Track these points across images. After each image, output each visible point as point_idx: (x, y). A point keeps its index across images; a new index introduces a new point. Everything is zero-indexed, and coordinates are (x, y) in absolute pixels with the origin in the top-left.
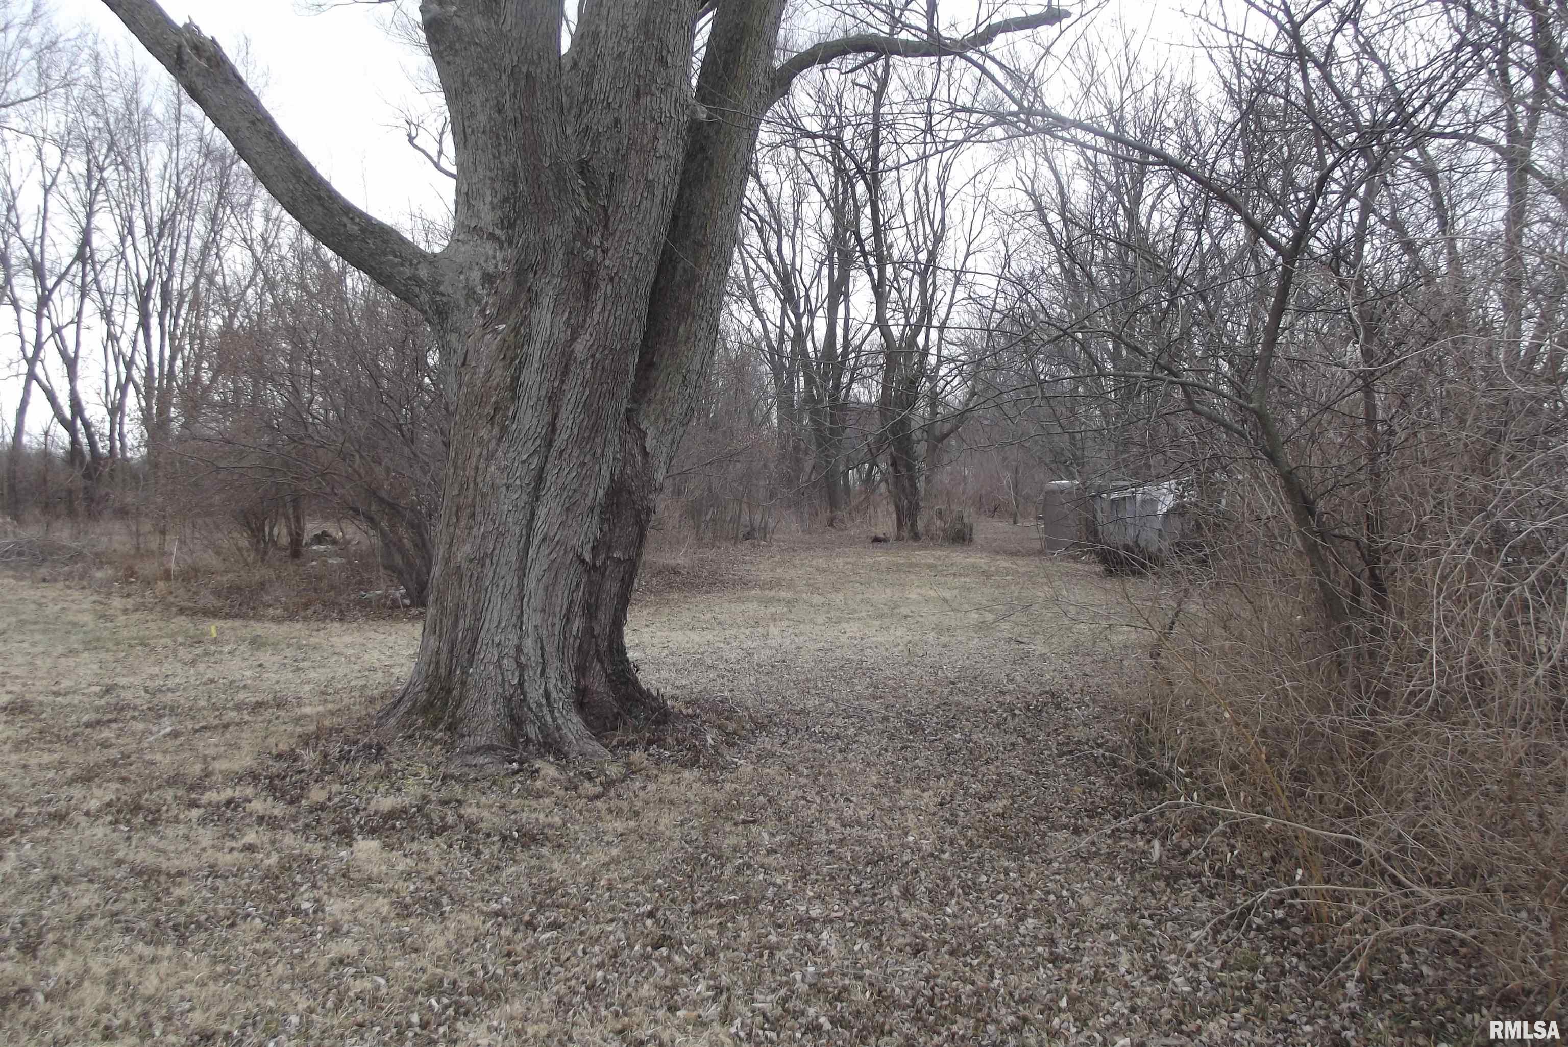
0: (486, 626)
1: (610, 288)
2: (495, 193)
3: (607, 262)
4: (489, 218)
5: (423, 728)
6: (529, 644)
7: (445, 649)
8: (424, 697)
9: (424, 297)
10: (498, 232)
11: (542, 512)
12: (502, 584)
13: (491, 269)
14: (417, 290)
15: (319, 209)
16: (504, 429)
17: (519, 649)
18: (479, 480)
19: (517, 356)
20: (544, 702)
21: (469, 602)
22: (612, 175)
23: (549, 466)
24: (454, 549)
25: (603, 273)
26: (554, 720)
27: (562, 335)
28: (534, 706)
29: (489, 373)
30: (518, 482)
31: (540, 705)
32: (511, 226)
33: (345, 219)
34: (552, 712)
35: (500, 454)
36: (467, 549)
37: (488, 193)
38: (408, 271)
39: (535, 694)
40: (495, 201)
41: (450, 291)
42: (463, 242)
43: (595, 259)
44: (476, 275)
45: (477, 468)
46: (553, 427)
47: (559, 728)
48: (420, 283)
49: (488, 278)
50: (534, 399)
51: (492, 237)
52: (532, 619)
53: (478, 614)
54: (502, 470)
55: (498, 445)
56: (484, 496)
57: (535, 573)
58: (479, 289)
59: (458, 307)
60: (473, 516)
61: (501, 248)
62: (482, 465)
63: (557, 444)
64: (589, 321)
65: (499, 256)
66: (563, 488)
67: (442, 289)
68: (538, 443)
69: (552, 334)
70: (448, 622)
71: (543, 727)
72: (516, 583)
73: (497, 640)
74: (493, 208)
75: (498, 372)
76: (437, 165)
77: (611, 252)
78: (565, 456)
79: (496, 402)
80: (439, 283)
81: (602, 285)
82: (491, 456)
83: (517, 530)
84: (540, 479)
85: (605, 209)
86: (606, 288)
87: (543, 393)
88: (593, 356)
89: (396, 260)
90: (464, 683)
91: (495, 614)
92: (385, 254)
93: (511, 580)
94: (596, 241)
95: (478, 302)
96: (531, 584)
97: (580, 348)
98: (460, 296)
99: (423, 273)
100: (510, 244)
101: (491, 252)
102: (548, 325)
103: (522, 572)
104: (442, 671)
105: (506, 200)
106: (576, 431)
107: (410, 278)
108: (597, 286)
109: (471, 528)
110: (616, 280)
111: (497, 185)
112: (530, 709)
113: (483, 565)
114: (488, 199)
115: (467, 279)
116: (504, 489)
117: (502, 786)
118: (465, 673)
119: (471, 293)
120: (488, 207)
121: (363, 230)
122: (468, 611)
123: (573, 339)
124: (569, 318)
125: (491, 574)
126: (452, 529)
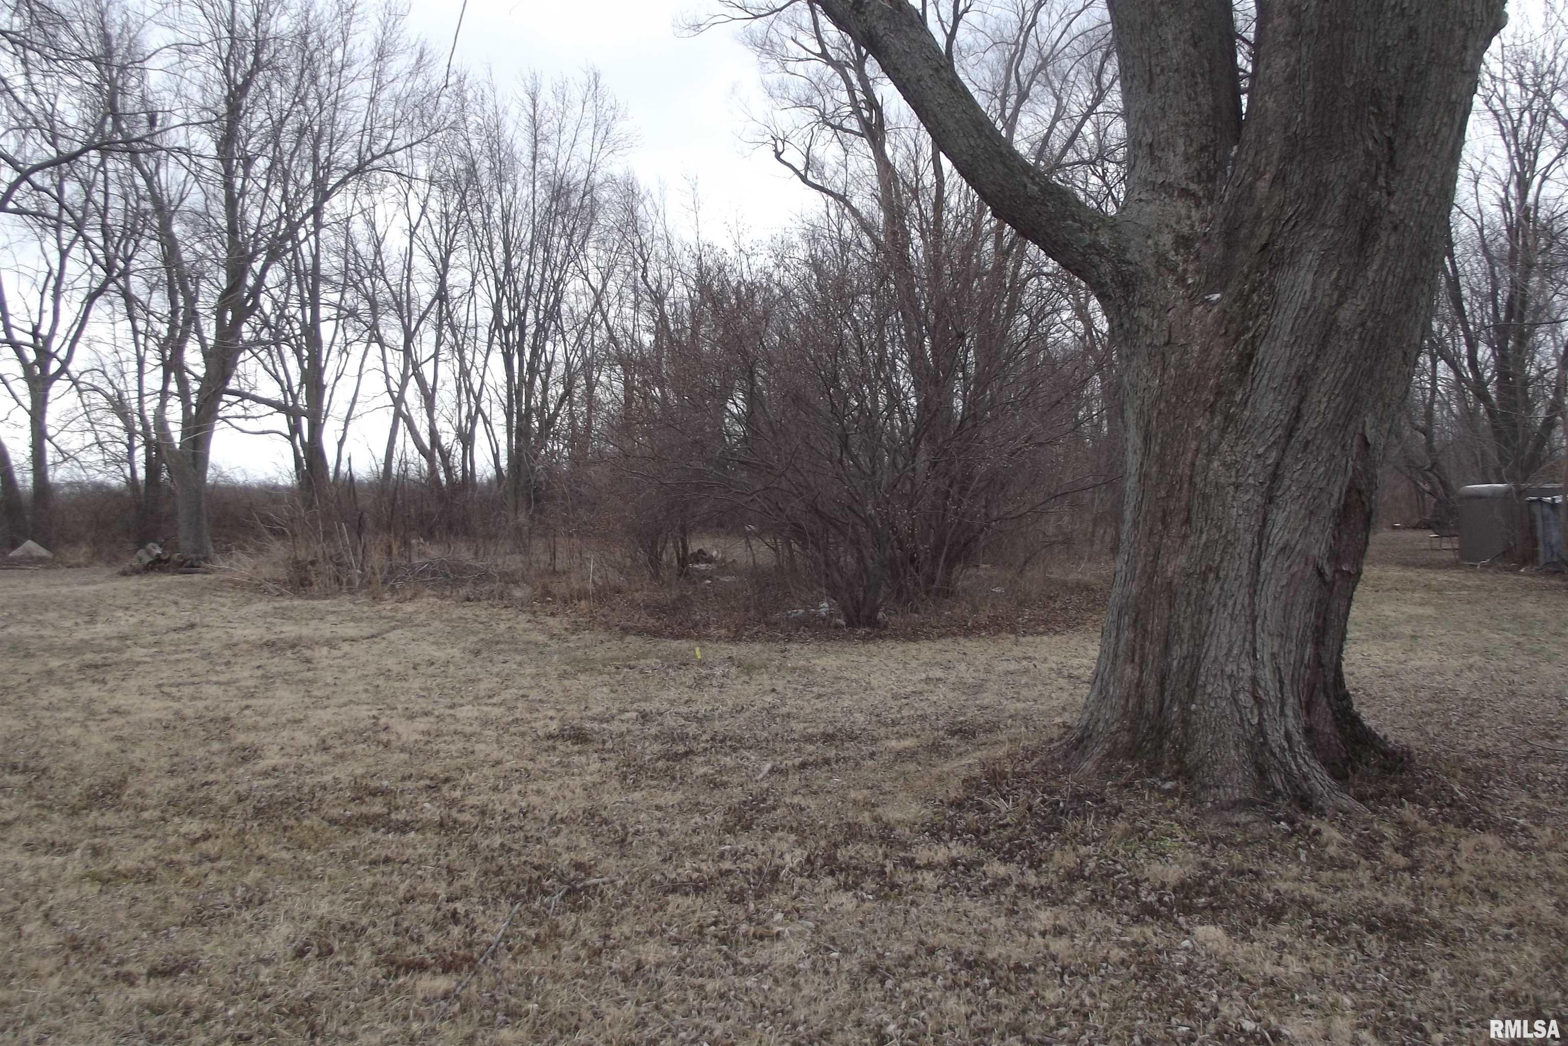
0: (1212, 654)
1: (1393, 239)
2: (1190, 140)
3: (1392, 207)
4: (1181, 172)
5: (1138, 775)
6: (1266, 674)
7: (1151, 682)
8: (1125, 738)
9: (1106, 267)
10: (1193, 187)
11: (1279, 517)
12: (1230, 603)
13: (1186, 230)
14: (1096, 259)
15: (999, 168)
16: (1229, 418)
17: (1254, 681)
18: (1198, 479)
19: (1248, 329)
20: (1286, 745)
21: (1187, 625)
22: (1400, 100)
23: (1288, 460)
24: (1162, 561)
25: (1386, 220)
26: (1298, 765)
27: (1326, 299)
28: (1277, 750)
29: (1206, 350)
30: (1251, 480)
31: (1283, 749)
32: (1212, 178)
33: (1025, 179)
34: (1294, 758)
35: (1224, 447)
36: (1182, 560)
37: (1181, 141)
38: (1087, 237)
39: (1276, 738)
40: (1191, 150)
41: (1138, 258)
42: (1148, 202)
43: (1378, 203)
44: (1167, 239)
45: (1193, 464)
46: (1297, 415)
47: (1305, 778)
48: (1101, 251)
49: (1183, 242)
50: (1278, 380)
51: (1185, 193)
52: (1267, 646)
53: (1200, 637)
54: (1227, 466)
55: (1222, 437)
56: (1205, 497)
57: (1270, 590)
58: (1171, 255)
59: (1148, 277)
60: (1188, 521)
61: (1197, 206)
62: (1200, 461)
63: (1302, 433)
64: (1360, 281)
65: (1195, 215)
66: (1308, 487)
67: (1128, 256)
68: (1279, 432)
69: (1313, 298)
70: (1153, 650)
71: (1289, 774)
72: (1247, 601)
73: (1228, 670)
74: (1187, 159)
75: (1218, 350)
76: (804, 179)
77: (1398, 194)
78: (1312, 447)
79: (1218, 386)
80: (1125, 250)
81: (1383, 235)
82: (1213, 451)
83: (1249, 538)
84: (1275, 476)
85: (1390, 141)
86: (1388, 239)
87: (1293, 370)
88: (1363, 324)
89: (1077, 225)
90: (1185, 722)
91: (1224, 639)
92: (1065, 219)
93: (1243, 598)
94: (1381, 181)
95: (1173, 271)
96: (1266, 603)
97: (1346, 315)
98: (1149, 264)
99: (1104, 239)
100: (1211, 200)
101: (1183, 212)
102: (1308, 287)
103: (1254, 590)
104: (1150, 707)
105: (1203, 149)
106: (1330, 417)
107: (1089, 246)
108: (1376, 237)
109: (1185, 537)
110: (1401, 228)
111: (1193, 131)
112: (1273, 754)
113: (1205, 581)
114: (1181, 149)
115: (1156, 244)
116: (1231, 489)
117: (1284, 852)
118: (1185, 708)
119: (1161, 260)
120: (1180, 158)
121: (1043, 191)
122: (1185, 636)
123: (1339, 304)
124: (1338, 278)
125: (1217, 591)
126: (1156, 539)
